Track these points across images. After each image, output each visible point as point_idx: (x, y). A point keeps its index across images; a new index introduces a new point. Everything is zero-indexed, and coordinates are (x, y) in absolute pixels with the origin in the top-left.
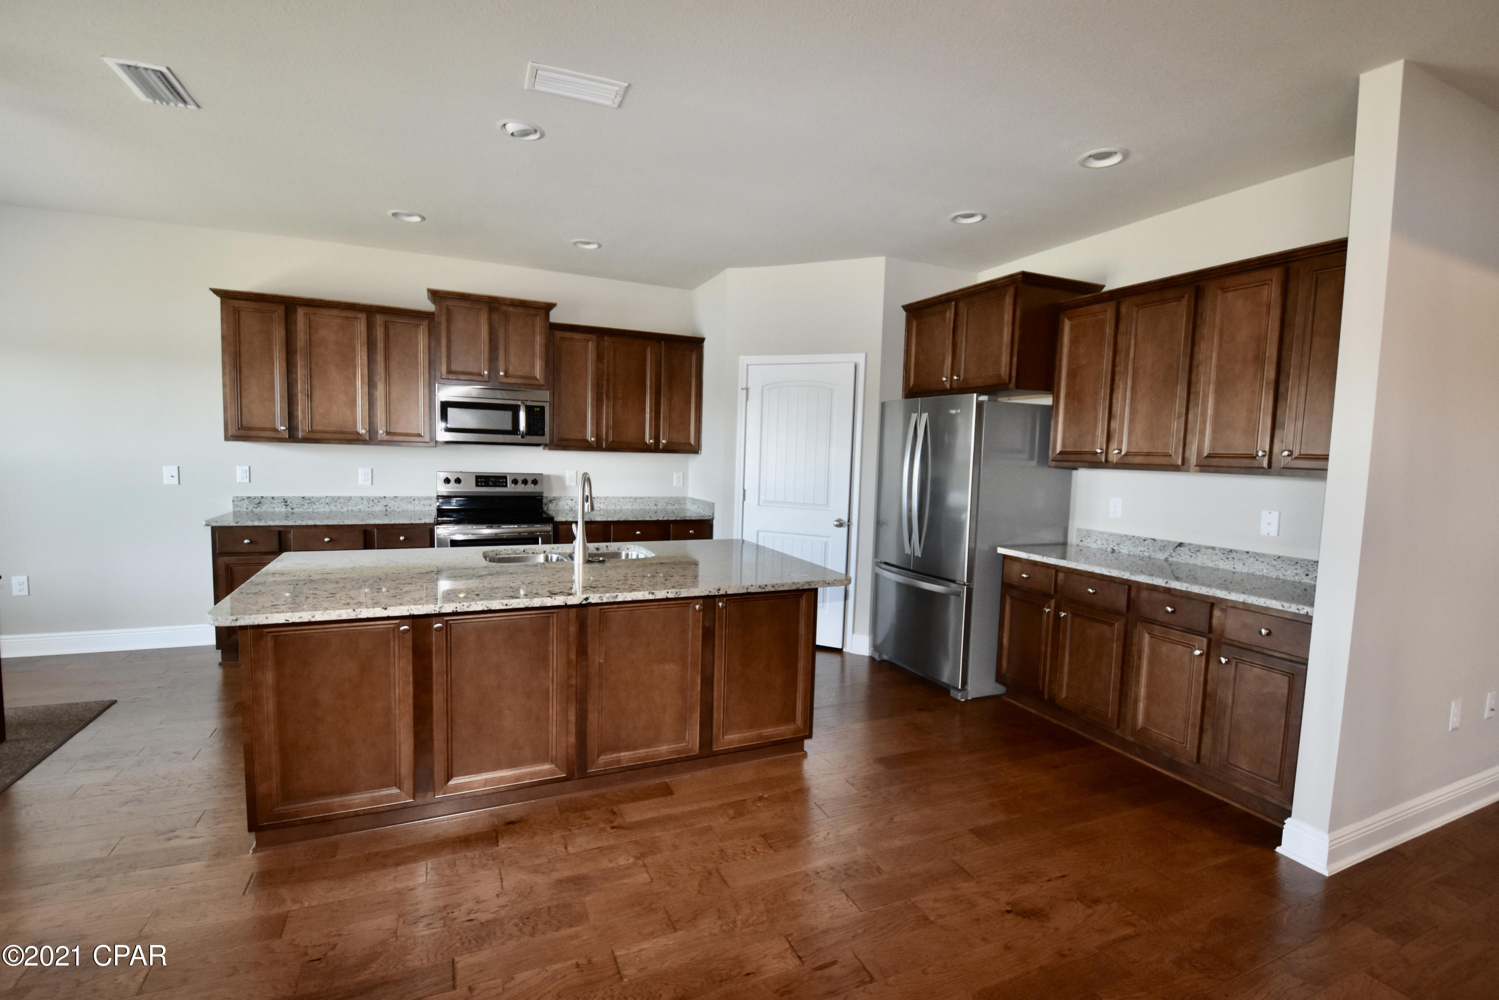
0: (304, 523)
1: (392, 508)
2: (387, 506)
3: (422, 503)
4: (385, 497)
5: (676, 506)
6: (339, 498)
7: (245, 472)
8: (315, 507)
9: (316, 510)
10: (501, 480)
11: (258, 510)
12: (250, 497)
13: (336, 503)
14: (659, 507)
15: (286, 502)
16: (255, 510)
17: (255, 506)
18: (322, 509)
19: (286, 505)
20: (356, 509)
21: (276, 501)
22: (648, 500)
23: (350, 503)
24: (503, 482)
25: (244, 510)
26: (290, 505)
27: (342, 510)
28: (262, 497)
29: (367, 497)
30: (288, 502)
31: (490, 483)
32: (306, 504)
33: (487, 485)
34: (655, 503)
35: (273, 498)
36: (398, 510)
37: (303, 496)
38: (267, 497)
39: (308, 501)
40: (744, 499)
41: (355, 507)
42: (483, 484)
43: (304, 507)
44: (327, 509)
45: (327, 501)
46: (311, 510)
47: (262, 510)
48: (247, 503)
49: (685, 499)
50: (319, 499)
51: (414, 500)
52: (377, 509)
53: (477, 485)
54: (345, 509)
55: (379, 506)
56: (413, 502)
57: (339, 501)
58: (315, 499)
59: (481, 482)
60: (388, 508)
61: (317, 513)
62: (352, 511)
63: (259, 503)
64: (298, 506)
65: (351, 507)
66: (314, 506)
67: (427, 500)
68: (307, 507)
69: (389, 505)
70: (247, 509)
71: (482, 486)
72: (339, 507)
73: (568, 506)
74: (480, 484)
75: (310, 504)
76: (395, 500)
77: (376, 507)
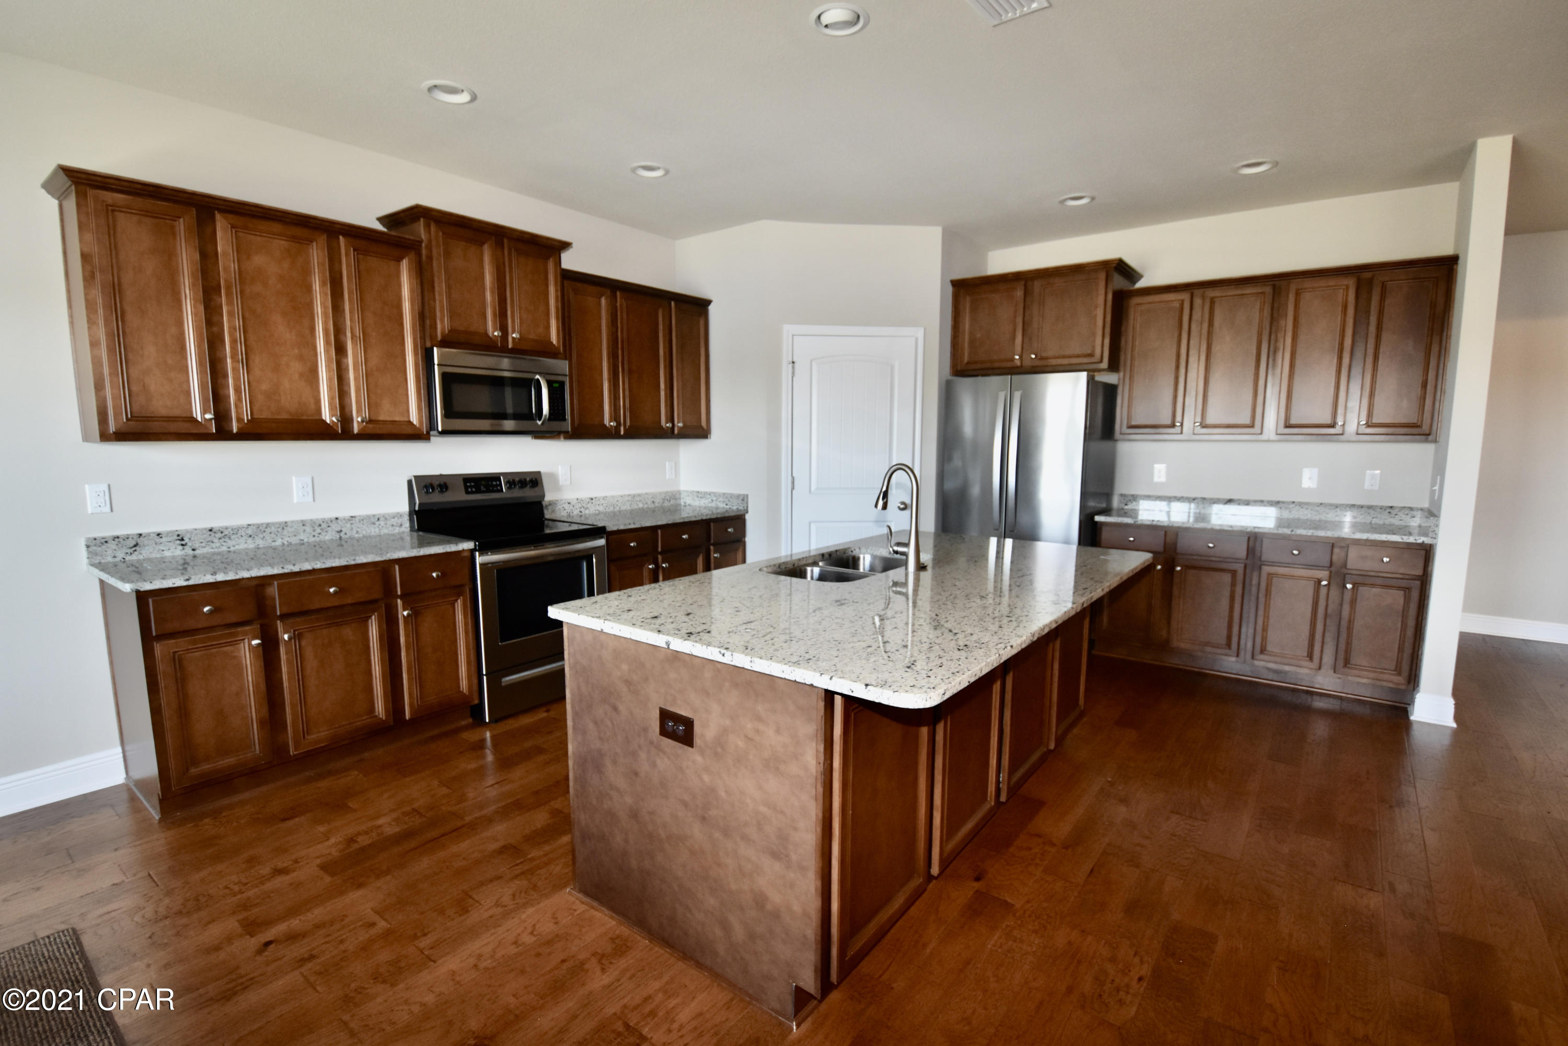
0: (296, 569)
1: (348, 535)
2: (341, 531)
3: (389, 523)
4: (337, 519)
6: (268, 525)
7: (102, 495)
8: (230, 543)
9: (232, 549)
10: (494, 483)
11: (134, 557)
12: (118, 537)
13: (264, 534)
15: (182, 540)
16: (128, 558)
17: (129, 551)
18: (242, 546)
19: (182, 545)
20: (294, 540)
21: (164, 539)
23: (285, 532)
24: (497, 486)
25: (110, 559)
26: (190, 544)
27: (273, 544)
28: (140, 535)
29: (311, 520)
30: (186, 540)
31: (483, 488)
32: (216, 540)
33: (478, 491)
35: (158, 535)
36: (357, 535)
37: (209, 526)
38: (149, 534)
39: (219, 535)
40: (793, 488)
41: (294, 538)
42: (474, 490)
43: (214, 545)
44: (251, 545)
45: (250, 532)
46: (224, 549)
47: (141, 557)
48: (114, 547)
49: (679, 492)
50: (236, 530)
51: (378, 519)
52: (327, 538)
53: (467, 492)
54: (279, 542)
55: (329, 533)
56: (377, 523)
57: (268, 530)
58: (230, 530)
59: (471, 487)
60: (342, 534)
61: (234, 552)
62: (290, 544)
63: (135, 546)
64: (203, 545)
65: (287, 539)
66: (229, 541)
67: (396, 519)
68: (218, 545)
69: (343, 529)
70: (115, 557)
71: (472, 493)
72: (270, 541)
73: (566, 512)
74: (470, 490)
75: (223, 540)
76: (351, 522)
77: (326, 535)
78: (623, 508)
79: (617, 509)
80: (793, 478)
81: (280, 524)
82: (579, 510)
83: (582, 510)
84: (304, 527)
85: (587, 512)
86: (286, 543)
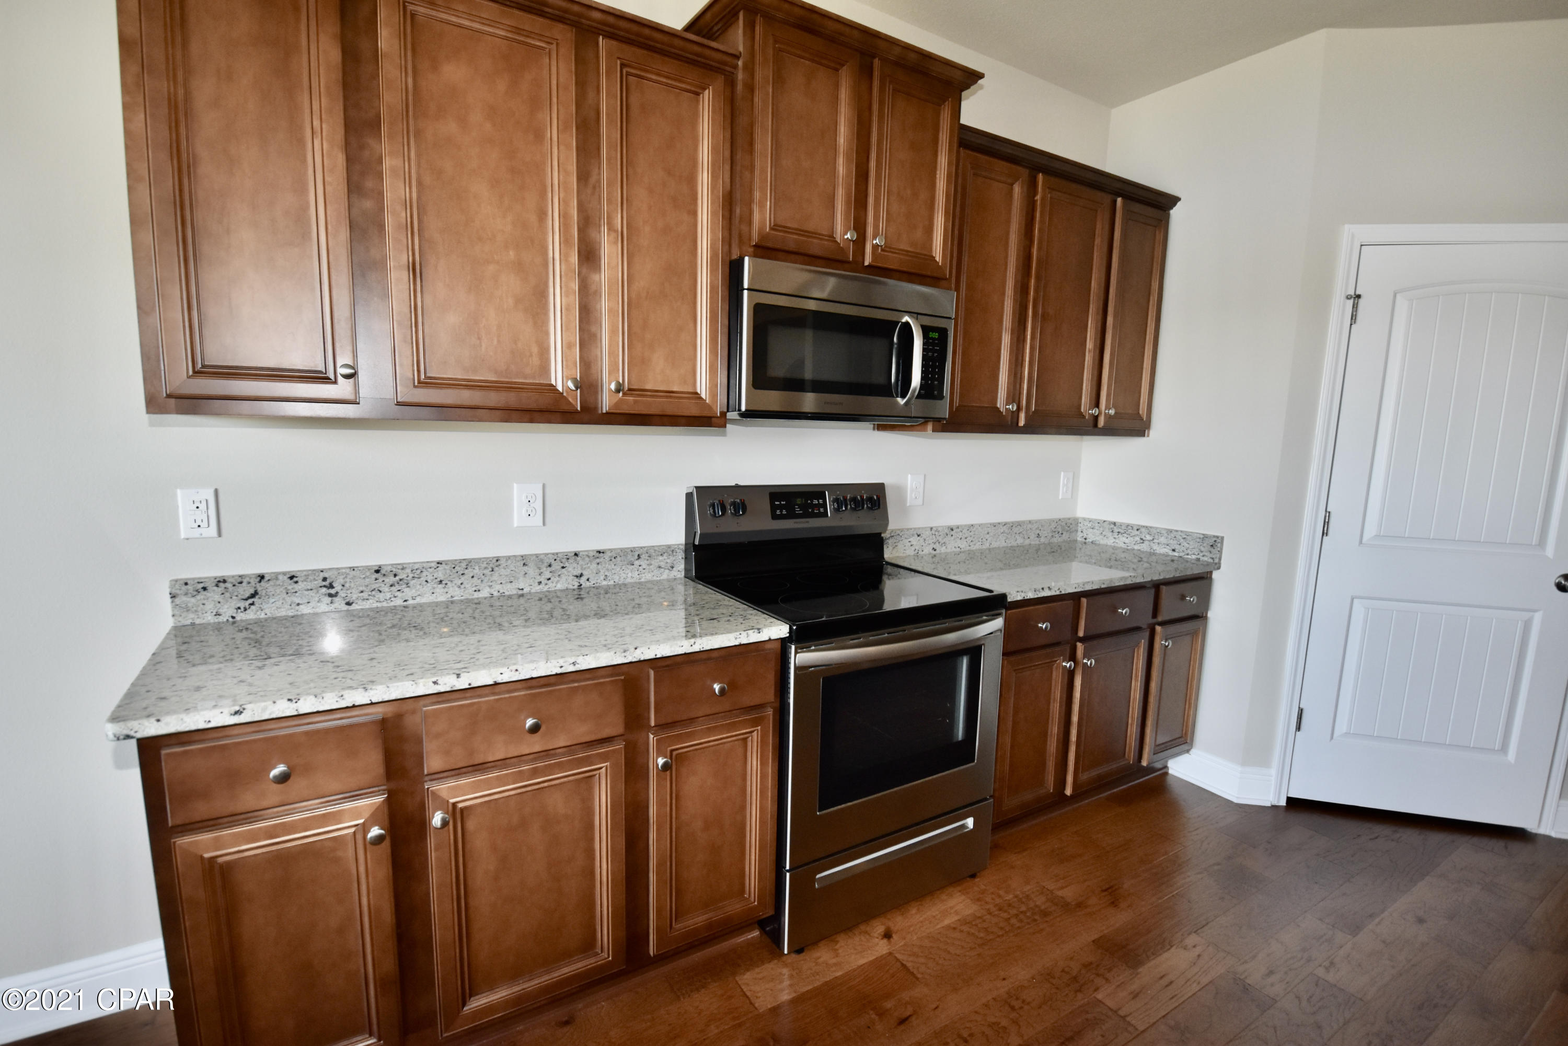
0: (462, 684)
1: (592, 582)
2: (581, 575)
3: (655, 563)
4: (576, 555)
5: (1065, 536)
6: (469, 563)
7: (203, 506)
8: (408, 593)
9: (411, 602)
10: (816, 502)
11: (251, 615)
12: (225, 581)
13: (463, 578)
14: (1043, 540)
15: (331, 586)
16: (240, 616)
17: (243, 604)
18: (427, 599)
19: (330, 595)
20: (509, 590)
21: (301, 585)
22: (1030, 526)
23: (495, 576)
24: (819, 506)
25: (210, 618)
26: (342, 594)
27: (476, 595)
28: (262, 577)
29: (537, 556)
30: (338, 587)
31: (798, 511)
32: (385, 589)
33: (791, 515)
34: (1038, 532)
35: (292, 578)
36: (605, 583)
37: (375, 562)
38: (276, 576)
39: (391, 579)
40: (1325, 533)
41: (509, 585)
42: (784, 512)
43: (381, 596)
44: (441, 596)
45: (440, 575)
46: (399, 602)
47: (263, 616)
48: (217, 597)
49: (1076, 521)
50: (418, 571)
51: (639, 556)
52: (559, 586)
53: (775, 517)
54: (485, 593)
55: (564, 578)
56: (637, 563)
57: (469, 572)
58: (408, 571)
59: (781, 507)
60: (583, 580)
61: (414, 607)
62: (502, 595)
63: (253, 596)
64: (365, 595)
65: (498, 587)
66: (406, 590)
67: (665, 556)
68: (388, 595)
69: (584, 573)
70: (218, 614)
71: (781, 517)
72: (471, 590)
73: (913, 548)
74: (778, 512)
75: (397, 587)
76: (598, 560)
77: (557, 583)
78: (995, 545)
79: (987, 545)
80: (1328, 514)
81: (488, 560)
82: (932, 546)
83: (937, 546)
84: (526, 568)
85: (943, 549)
86: (496, 594)
